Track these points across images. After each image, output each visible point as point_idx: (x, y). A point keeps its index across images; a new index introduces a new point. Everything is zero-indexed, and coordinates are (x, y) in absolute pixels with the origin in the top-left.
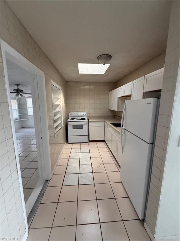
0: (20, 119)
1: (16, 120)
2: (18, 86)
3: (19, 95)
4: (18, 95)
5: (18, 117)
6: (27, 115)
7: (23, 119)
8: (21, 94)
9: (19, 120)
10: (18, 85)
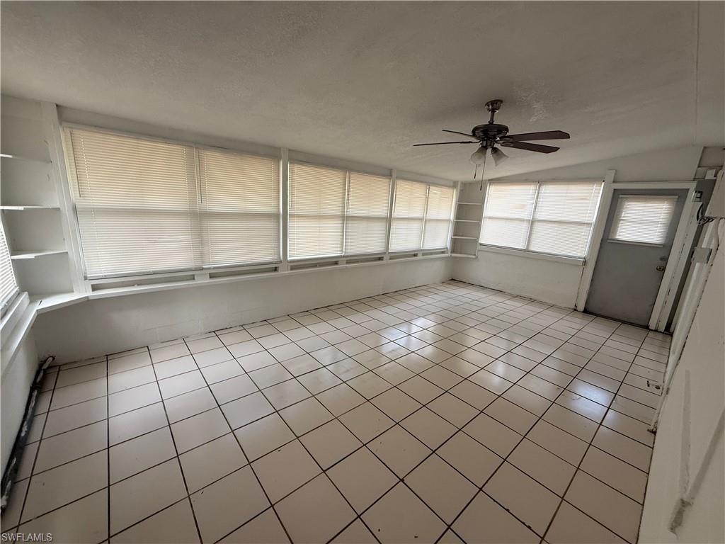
0: (453, 252)
1: (443, 253)
2: (493, 111)
3: (489, 150)
4: (484, 148)
5: (449, 245)
6: (476, 241)
7: (461, 253)
8: (496, 146)
9: (448, 255)
10: (494, 105)
